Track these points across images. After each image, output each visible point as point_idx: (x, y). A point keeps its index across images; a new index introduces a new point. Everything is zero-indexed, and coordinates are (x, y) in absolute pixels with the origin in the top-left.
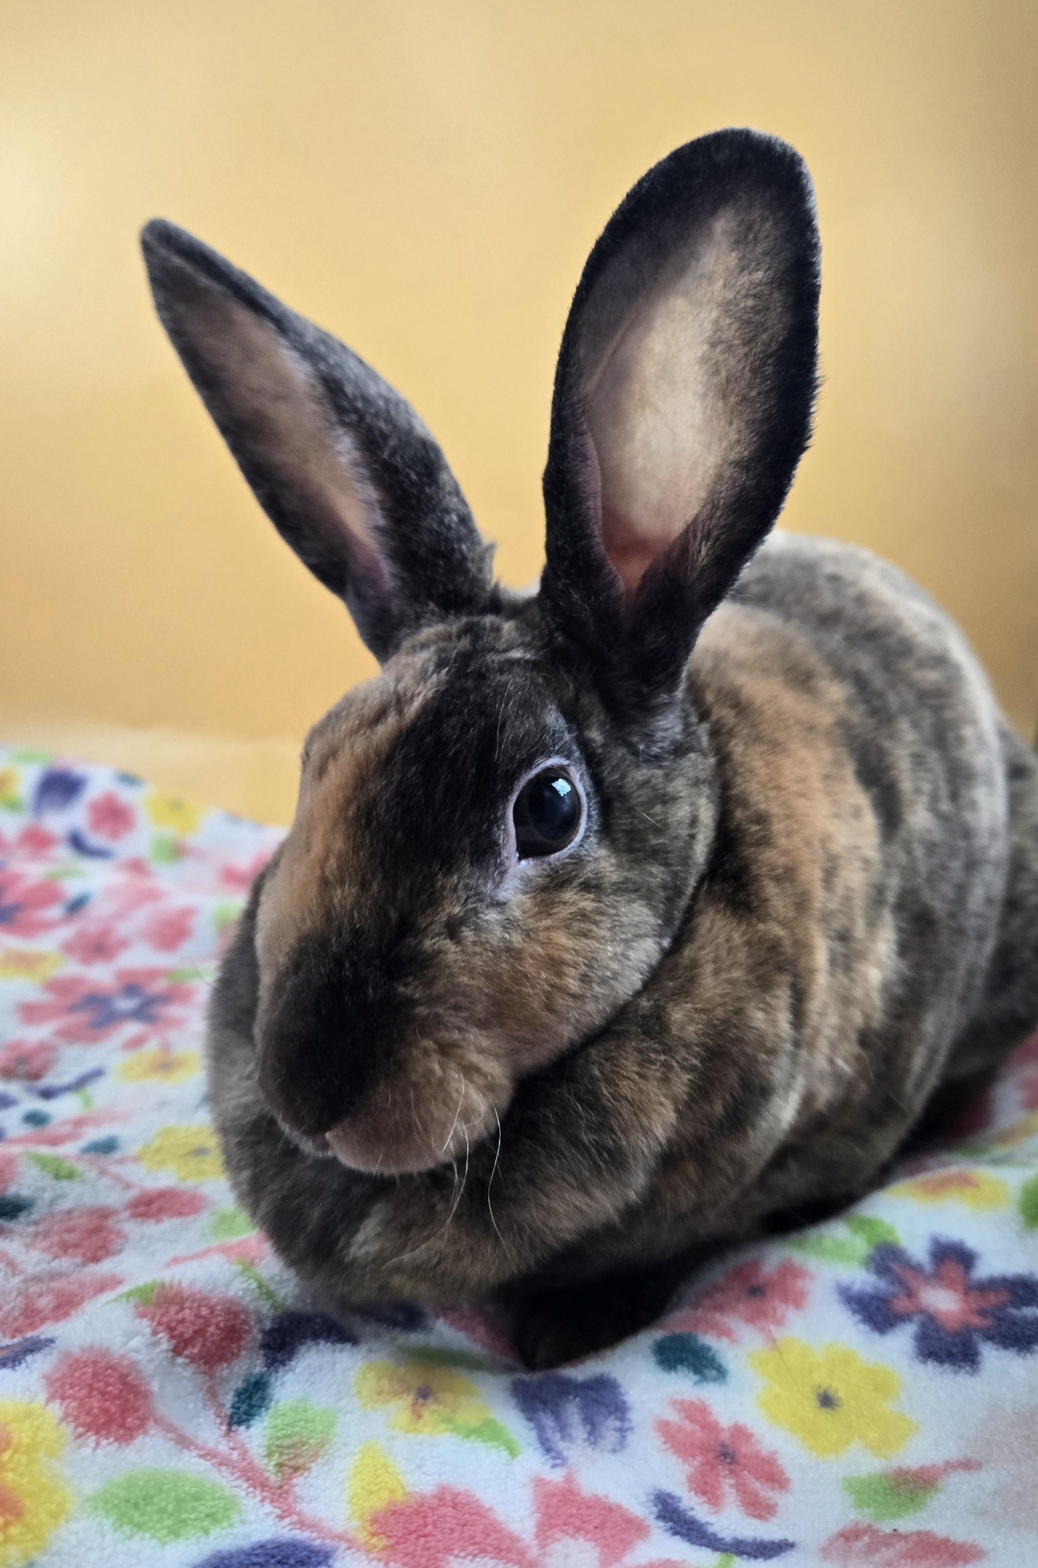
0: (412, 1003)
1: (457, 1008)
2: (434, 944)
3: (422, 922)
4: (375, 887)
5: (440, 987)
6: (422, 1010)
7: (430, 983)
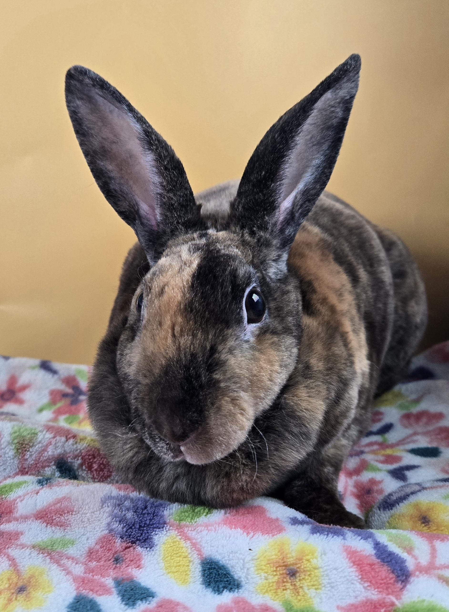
0: (218, 381)
1: (236, 383)
2: (226, 357)
3: (220, 348)
4: (199, 335)
5: (228, 375)
6: (222, 385)
7: (225, 372)
